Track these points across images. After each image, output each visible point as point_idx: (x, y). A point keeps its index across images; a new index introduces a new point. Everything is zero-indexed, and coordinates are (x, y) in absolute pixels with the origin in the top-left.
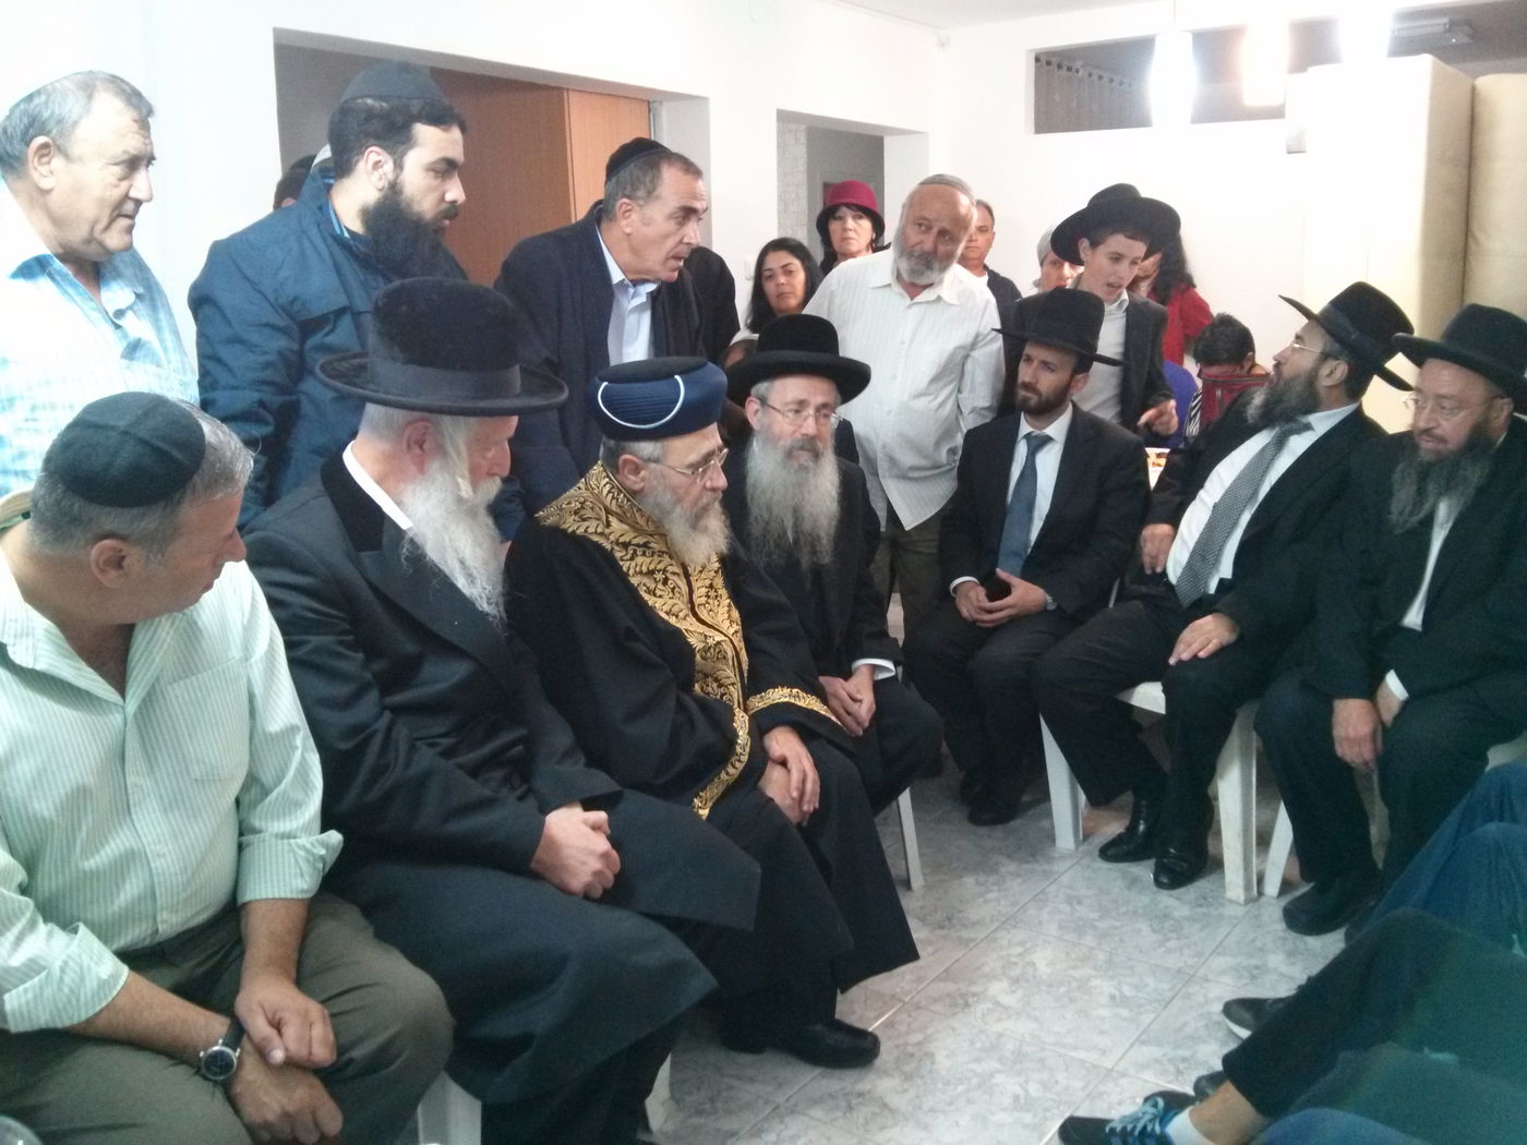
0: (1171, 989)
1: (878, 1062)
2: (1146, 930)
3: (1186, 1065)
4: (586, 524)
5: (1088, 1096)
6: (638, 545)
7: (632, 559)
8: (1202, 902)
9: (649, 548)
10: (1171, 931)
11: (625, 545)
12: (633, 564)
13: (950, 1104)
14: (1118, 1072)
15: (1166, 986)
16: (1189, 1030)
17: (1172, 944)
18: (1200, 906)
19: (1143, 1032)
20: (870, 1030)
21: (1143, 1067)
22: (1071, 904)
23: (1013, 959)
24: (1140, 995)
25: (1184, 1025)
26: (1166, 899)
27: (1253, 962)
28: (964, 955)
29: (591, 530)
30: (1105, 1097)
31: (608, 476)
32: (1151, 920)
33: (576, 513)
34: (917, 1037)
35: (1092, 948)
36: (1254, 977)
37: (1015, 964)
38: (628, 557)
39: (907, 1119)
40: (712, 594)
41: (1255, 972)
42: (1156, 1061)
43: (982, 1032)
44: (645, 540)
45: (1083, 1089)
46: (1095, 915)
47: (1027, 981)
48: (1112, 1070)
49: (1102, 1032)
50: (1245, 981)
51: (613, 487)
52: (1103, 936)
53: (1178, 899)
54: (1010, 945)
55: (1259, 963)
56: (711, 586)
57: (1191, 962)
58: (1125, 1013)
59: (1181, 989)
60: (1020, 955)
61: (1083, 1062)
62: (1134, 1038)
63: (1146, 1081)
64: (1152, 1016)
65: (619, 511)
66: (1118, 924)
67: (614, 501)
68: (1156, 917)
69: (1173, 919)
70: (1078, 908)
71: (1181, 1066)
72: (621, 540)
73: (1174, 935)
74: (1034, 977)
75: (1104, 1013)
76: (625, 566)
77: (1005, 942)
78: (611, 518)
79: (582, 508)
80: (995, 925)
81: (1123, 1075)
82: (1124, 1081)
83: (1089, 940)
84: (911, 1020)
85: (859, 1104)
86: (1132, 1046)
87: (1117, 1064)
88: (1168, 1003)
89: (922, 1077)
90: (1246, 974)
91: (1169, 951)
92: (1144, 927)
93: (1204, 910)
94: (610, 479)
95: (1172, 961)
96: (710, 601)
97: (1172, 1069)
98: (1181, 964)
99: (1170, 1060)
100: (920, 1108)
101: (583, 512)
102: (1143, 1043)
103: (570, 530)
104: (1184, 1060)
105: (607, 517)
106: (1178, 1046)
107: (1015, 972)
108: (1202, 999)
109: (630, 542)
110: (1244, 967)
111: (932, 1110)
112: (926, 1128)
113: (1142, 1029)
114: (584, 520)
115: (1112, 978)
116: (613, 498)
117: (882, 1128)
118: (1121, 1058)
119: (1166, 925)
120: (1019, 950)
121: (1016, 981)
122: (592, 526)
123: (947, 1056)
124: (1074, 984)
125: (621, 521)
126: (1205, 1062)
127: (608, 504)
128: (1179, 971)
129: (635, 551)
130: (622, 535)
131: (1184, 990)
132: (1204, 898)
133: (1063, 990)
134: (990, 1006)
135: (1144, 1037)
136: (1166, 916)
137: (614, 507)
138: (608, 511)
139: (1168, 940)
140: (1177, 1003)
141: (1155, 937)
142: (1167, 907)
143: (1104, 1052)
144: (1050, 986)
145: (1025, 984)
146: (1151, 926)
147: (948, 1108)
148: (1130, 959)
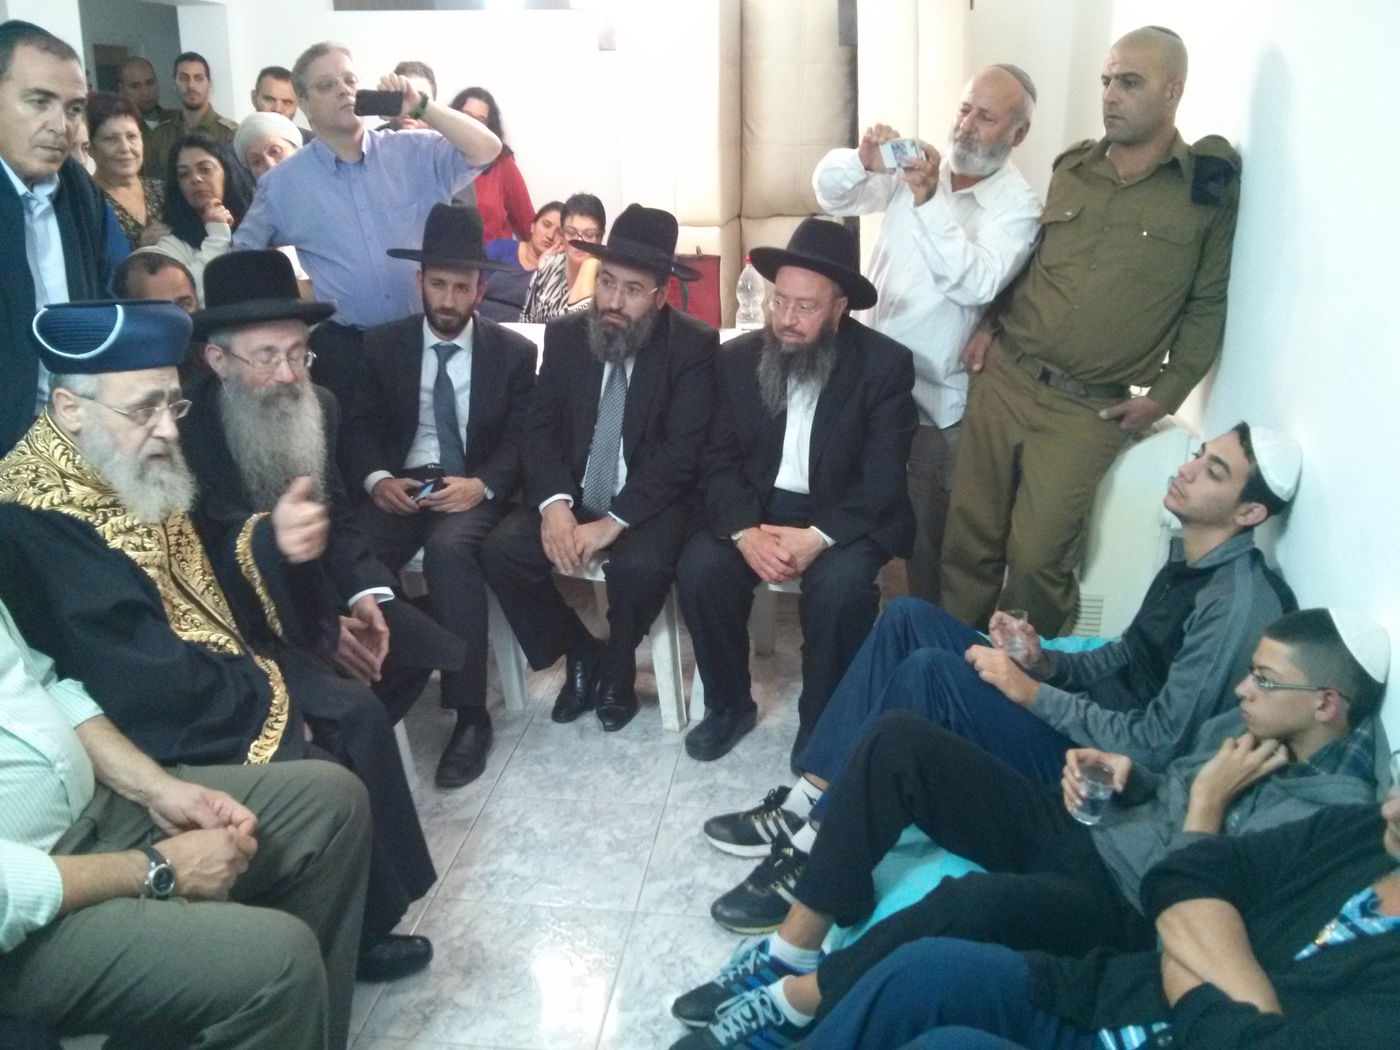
0: (653, 823)
1: (433, 964)
2: (612, 774)
3: (692, 890)
4: (48, 496)
5: (626, 942)
6: (106, 506)
7: (105, 521)
8: (647, 734)
9: (119, 506)
10: (632, 770)
11: (93, 508)
12: (108, 525)
13: (514, 986)
14: (641, 913)
15: (647, 822)
16: (681, 857)
17: (637, 782)
18: (646, 740)
19: (647, 868)
20: (411, 934)
21: (660, 902)
22: (540, 763)
23: (512, 830)
24: (632, 836)
25: (676, 855)
26: (617, 740)
27: (706, 782)
28: (467, 837)
29: (56, 501)
30: (640, 939)
31: (59, 437)
32: (612, 763)
33: (33, 484)
34: (458, 930)
35: (575, 802)
36: (711, 796)
37: (517, 833)
38: (99, 521)
39: (482, 1013)
40: (183, 540)
41: (711, 791)
42: (667, 894)
43: (513, 908)
44: (112, 499)
45: (619, 937)
46: (565, 769)
47: (533, 848)
48: (635, 913)
49: (614, 880)
50: (707, 802)
51: (67, 448)
52: (580, 787)
53: (627, 738)
54: (504, 817)
55: (710, 781)
56: (180, 533)
57: (658, 795)
58: (625, 856)
59: (660, 821)
60: (516, 824)
61: (609, 912)
62: (642, 879)
63: (667, 915)
64: (649, 852)
65: (77, 472)
66: (587, 773)
67: (70, 464)
68: (615, 758)
69: (628, 757)
70: (548, 766)
71: (689, 893)
72: (85, 504)
73: (635, 773)
74: (537, 842)
75: (608, 860)
76: (99, 529)
77: (498, 815)
78: (70, 483)
79: (38, 476)
80: (483, 800)
81: (647, 915)
82: (648, 921)
83: (569, 795)
84: (445, 914)
85: (432, 1012)
86: (643, 885)
87: (637, 907)
88: (656, 837)
89: (479, 968)
90: (705, 795)
91: (637, 789)
92: (607, 770)
93: (650, 743)
94: (63, 440)
95: (643, 797)
96: (182, 549)
97: (683, 898)
98: (652, 798)
99: (678, 890)
100: (489, 998)
101: (40, 482)
102: (650, 880)
103: (34, 506)
104: (689, 887)
105: (64, 482)
106: (679, 876)
107: (519, 841)
108: (678, 827)
109: (96, 504)
110: (701, 789)
111: (502, 997)
112: (503, 1016)
113: (645, 867)
114: (46, 491)
115: (602, 826)
116: (68, 460)
117: (464, 1028)
118: (639, 899)
119: (626, 764)
120: (513, 820)
121: (522, 851)
122: (56, 495)
123: (493, 941)
124: (573, 840)
125: (82, 484)
126: (705, 883)
127: (63, 467)
128: (652, 805)
129: (105, 514)
130: (85, 498)
131: (663, 821)
132: (646, 732)
133: (566, 848)
134: (510, 881)
135: (649, 875)
136: (623, 757)
137: (70, 470)
138: (63, 475)
139: (633, 778)
140: (662, 834)
141: (622, 778)
142: (621, 747)
143: (623, 898)
144: (554, 847)
145: (532, 852)
146: (614, 768)
147: (514, 991)
148: (610, 804)
